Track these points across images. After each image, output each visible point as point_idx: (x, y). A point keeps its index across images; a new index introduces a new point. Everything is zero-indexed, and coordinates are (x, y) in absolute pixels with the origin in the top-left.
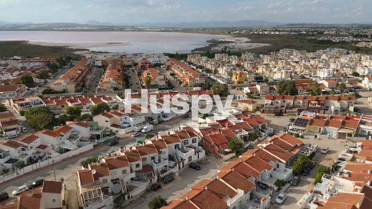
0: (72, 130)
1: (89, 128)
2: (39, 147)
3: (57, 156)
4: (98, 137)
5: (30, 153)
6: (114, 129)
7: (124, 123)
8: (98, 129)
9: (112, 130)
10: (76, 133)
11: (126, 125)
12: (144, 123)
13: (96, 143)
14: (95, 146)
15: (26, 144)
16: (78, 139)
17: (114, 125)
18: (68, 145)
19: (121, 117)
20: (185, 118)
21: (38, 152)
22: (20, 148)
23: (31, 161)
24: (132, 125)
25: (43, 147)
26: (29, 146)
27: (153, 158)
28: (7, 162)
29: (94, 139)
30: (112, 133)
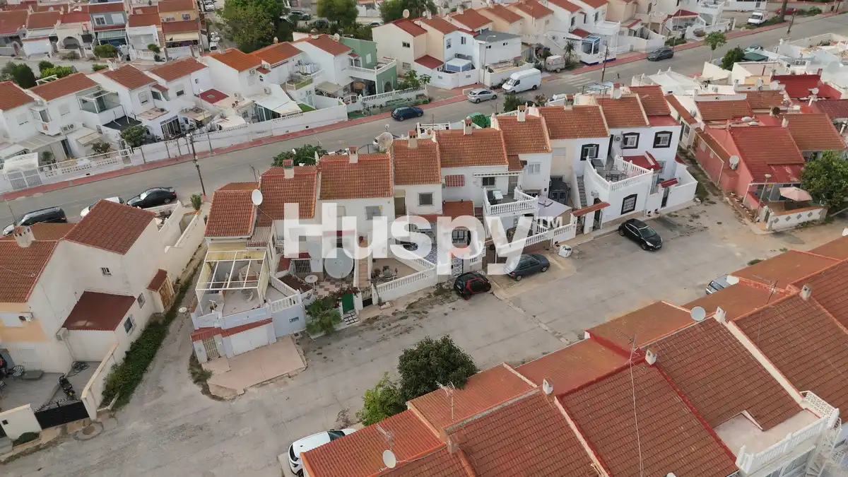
0: (297, 58)
1: (345, 57)
2: (204, 96)
3: (240, 127)
4: (371, 88)
5: (174, 107)
6: (421, 70)
7: (459, 56)
8: (375, 64)
9: (413, 74)
10: (307, 69)
11: (461, 63)
12: (517, 62)
13: (358, 106)
14: (351, 115)
15: (162, 82)
16: (311, 87)
17: (427, 60)
18: (278, 101)
19: (448, 36)
20: (658, 59)
21: (197, 110)
22: (147, 90)
23: (175, 130)
24: (478, 66)
25: (214, 96)
26: (173, 87)
27: (489, 181)
28: (111, 125)
29: (359, 92)
30: (410, 82)
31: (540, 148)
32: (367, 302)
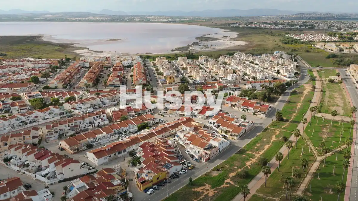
0: (50, 110)
1: (59, 109)
2: (35, 117)
3: (42, 121)
4: (63, 113)
5: (31, 119)
6: (72, 110)
7: (80, 107)
8: (64, 110)
9: (71, 111)
10: (52, 111)
11: (80, 108)
12: (90, 108)
13: (62, 116)
14: (61, 118)
15: (29, 115)
16: (53, 114)
17: (74, 108)
18: (48, 116)
19: (77, 104)
20: (115, 105)
21: (34, 119)
22: (26, 117)
23: (31, 122)
24: (83, 108)
25: (36, 117)
26: (30, 116)
27: (80, 122)
28: (20, 122)
29: (61, 114)
30: (71, 112)
31: (87, 118)
32: (65, 135)
